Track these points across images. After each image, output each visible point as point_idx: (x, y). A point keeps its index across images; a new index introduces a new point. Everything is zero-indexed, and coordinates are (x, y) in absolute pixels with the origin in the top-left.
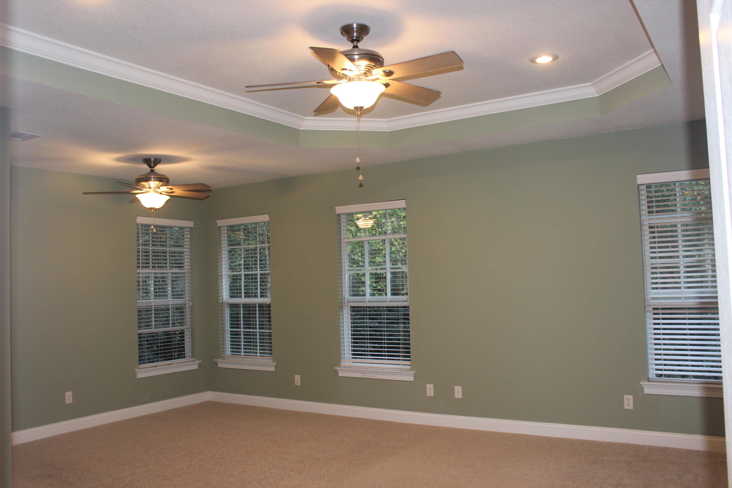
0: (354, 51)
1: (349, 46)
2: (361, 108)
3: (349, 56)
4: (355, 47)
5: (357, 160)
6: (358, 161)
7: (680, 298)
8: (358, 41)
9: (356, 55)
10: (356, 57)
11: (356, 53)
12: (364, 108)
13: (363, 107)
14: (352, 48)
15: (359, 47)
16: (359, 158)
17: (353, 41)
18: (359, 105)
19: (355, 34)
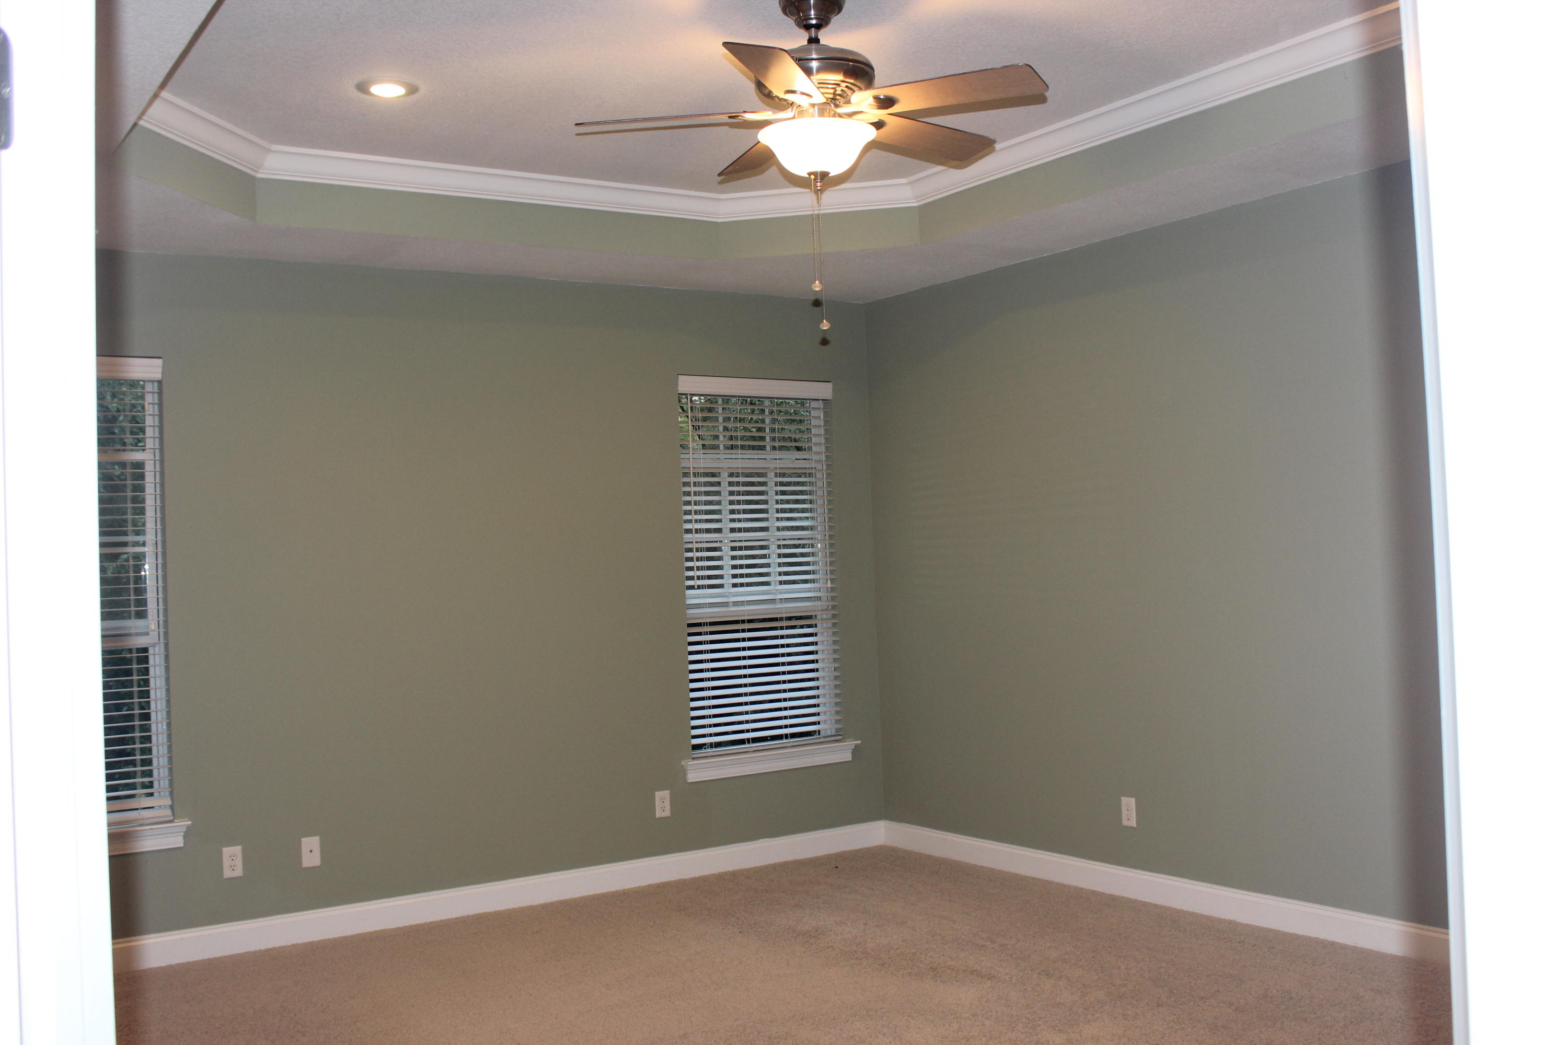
0: (810, 52)
1: (800, 39)
2: (824, 175)
3: (802, 62)
4: (814, 41)
5: (816, 287)
6: (817, 289)
7: (725, 604)
8: (818, 27)
9: (814, 61)
10: (814, 64)
11: (814, 56)
12: (830, 175)
13: (829, 173)
14: (806, 43)
15: (821, 42)
16: (821, 283)
17: (808, 27)
18: (819, 168)
19: (812, 12)
